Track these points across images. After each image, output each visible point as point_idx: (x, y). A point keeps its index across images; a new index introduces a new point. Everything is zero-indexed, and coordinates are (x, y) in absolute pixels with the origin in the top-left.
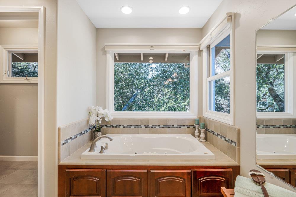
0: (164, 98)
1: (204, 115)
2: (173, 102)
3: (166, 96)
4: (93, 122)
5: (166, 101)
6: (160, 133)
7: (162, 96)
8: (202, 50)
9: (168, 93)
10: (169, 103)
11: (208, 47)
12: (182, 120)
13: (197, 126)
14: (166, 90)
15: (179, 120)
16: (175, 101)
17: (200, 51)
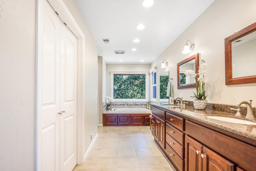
0: (134, 92)
1: (151, 100)
2: (140, 95)
3: (136, 92)
4: (108, 102)
5: (136, 95)
6: (133, 108)
7: (133, 92)
8: (150, 74)
9: (137, 89)
10: (138, 96)
11: (152, 73)
12: (142, 102)
13: (148, 104)
14: (136, 88)
15: (141, 102)
16: (142, 95)
17: (149, 74)
